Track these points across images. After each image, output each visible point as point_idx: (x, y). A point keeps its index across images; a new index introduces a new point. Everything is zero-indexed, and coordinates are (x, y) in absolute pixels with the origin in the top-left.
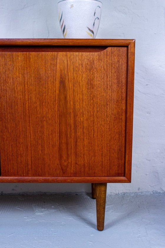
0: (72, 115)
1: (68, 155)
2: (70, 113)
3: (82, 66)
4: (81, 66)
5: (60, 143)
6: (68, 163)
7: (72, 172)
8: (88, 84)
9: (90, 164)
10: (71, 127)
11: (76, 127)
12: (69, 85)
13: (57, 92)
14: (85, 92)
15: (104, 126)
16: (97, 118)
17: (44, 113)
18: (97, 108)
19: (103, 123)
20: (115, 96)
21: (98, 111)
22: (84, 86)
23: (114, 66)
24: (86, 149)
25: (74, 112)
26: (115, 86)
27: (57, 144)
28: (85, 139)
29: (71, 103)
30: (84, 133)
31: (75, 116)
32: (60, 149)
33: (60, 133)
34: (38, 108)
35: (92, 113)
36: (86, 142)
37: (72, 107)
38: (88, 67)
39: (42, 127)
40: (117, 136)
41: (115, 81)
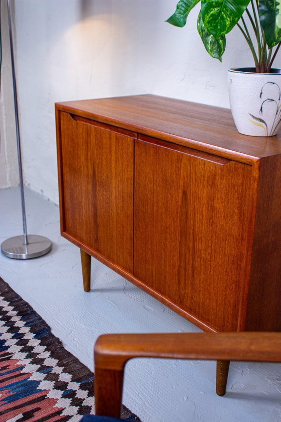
0: (191, 238)
1: (185, 283)
2: (190, 234)
3: (204, 179)
4: (202, 179)
5: (180, 266)
6: (185, 293)
7: (188, 305)
8: (208, 203)
9: (204, 306)
10: (189, 251)
11: (194, 253)
12: (191, 199)
13: (180, 203)
14: (205, 213)
15: (221, 267)
16: (215, 252)
17: (168, 224)
18: (216, 239)
19: (220, 262)
20: (235, 231)
21: (216, 244)
22: (204, 206)
23: (236, 188)
24: (202, 285)
25: (193, 233)
26: (236, 217)
27: (177, 265)
28: (202, 273)
29: (192, 222)
30: (201, 264)
31: (194, 240)
32: (179, 273)
33: (180, 253)
34: (164, 216)
35: (210, 244)
36: (202, 277)
37: (192, 227)
38: (210, 182)
39: (166, 239)
40: (234, 287)
41: (237, 211)
